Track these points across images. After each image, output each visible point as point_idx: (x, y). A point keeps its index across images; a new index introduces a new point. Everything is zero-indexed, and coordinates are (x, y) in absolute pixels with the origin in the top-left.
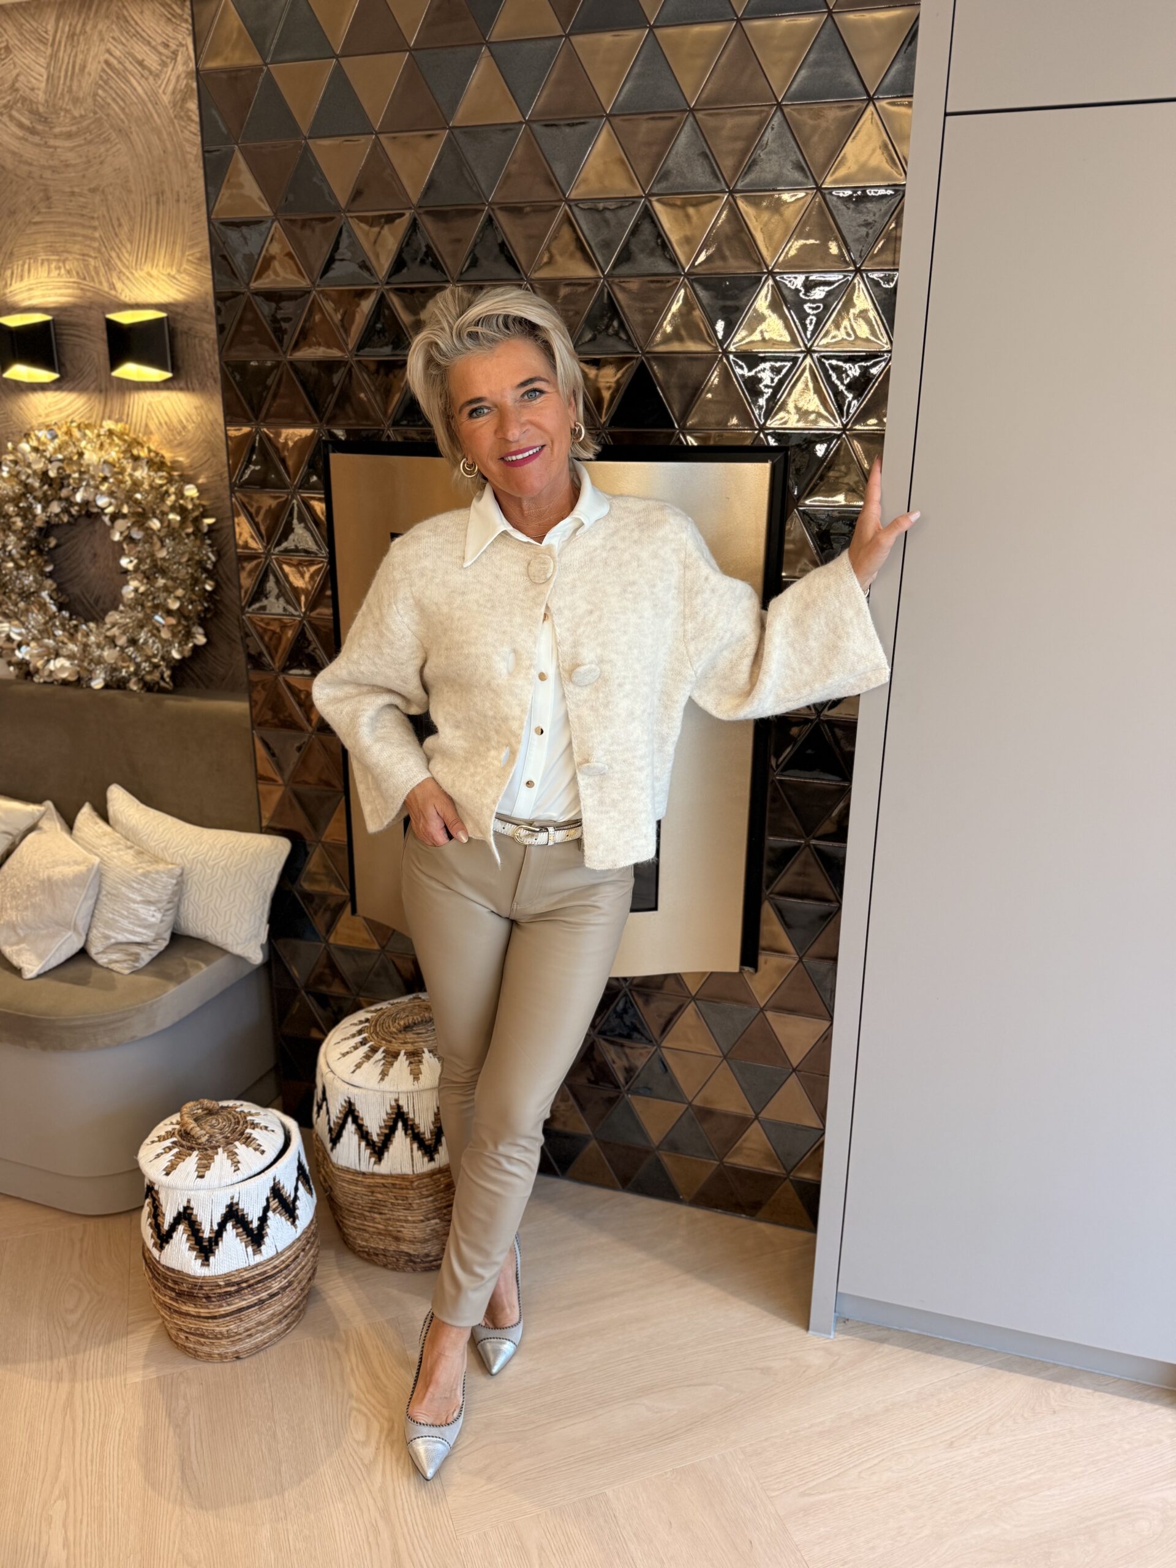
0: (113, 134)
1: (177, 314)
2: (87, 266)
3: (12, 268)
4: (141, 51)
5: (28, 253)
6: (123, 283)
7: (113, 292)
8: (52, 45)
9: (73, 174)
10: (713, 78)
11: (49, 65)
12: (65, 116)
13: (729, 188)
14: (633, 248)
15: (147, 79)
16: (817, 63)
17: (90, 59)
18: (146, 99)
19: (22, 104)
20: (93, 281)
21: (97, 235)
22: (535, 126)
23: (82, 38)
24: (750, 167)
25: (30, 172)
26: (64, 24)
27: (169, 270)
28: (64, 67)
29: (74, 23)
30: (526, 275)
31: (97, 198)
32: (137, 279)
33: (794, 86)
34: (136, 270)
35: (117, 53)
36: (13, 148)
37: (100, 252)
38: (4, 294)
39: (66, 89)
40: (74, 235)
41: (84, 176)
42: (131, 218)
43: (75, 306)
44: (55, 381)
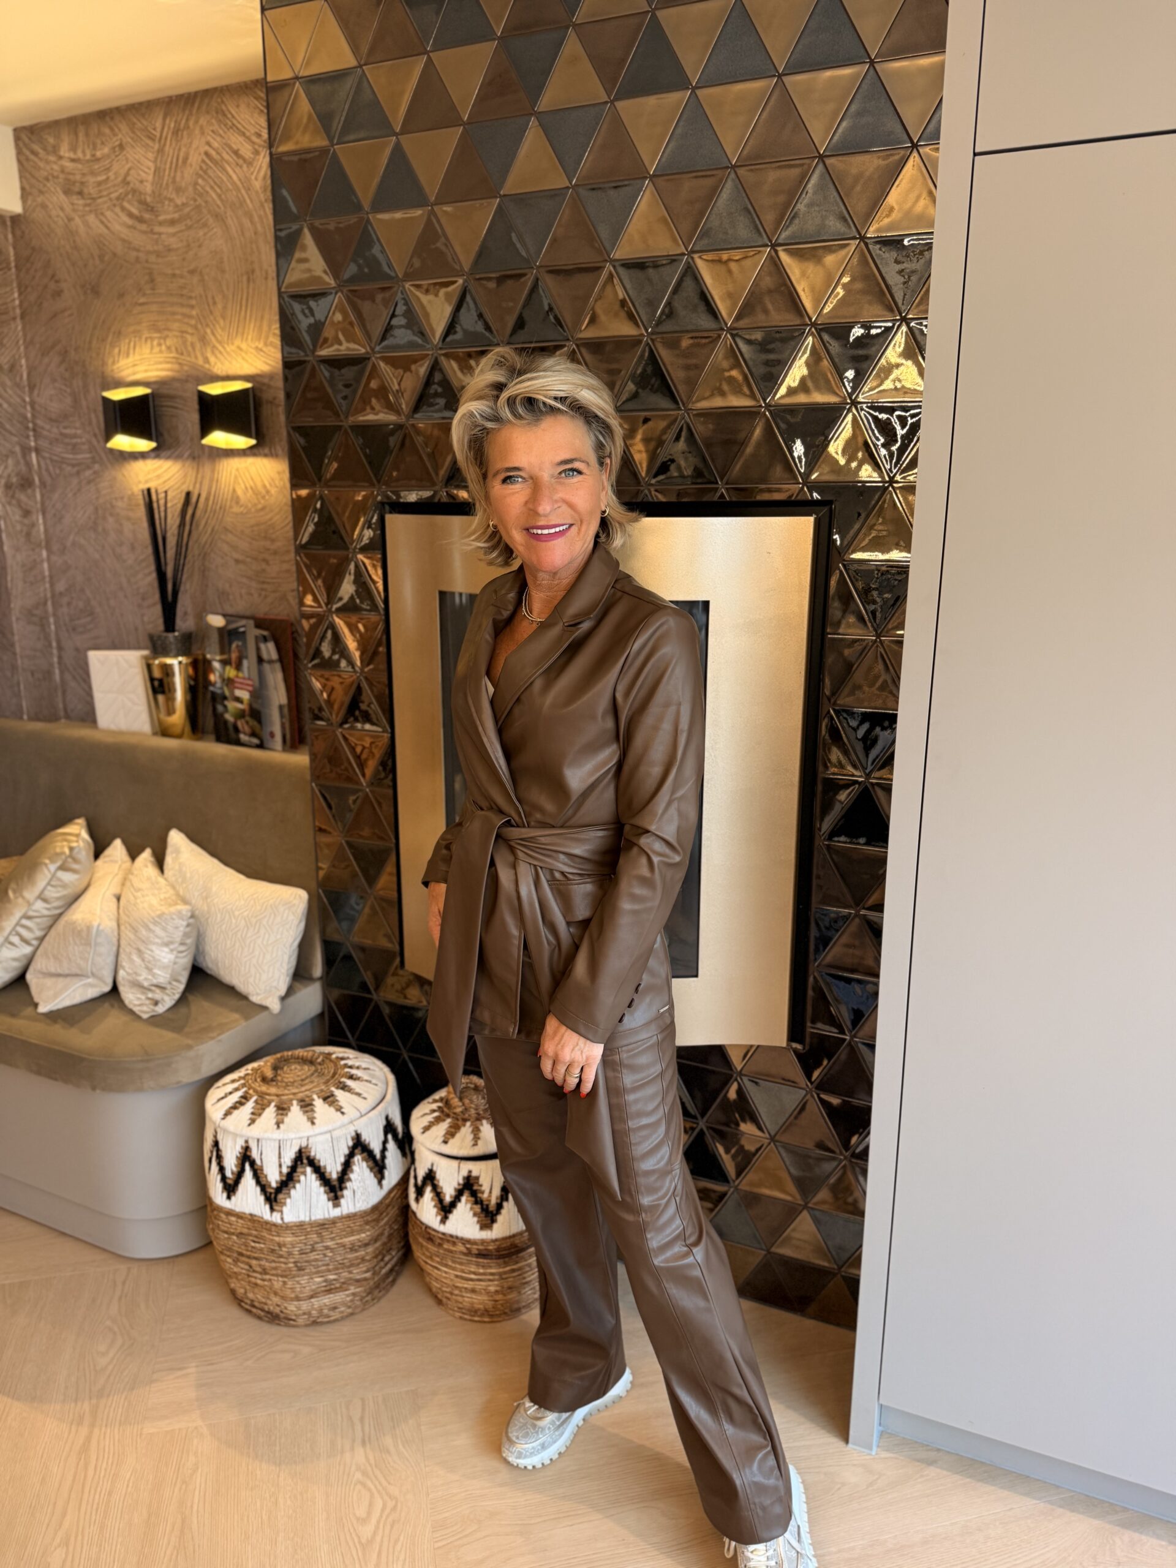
0: (211, 221)
1: (264, 384)
2: (185, 342)
3: (119, 346)
4: (236, 141)
5: (134, 332)
6: (216, 357)
7: (207, 366)
8: (160, 141)
9: (175, 258)
10: (754, 134)
11: (156, 158)
12: (169, 205)
13: (771, 241)
14: (676, 304)
15: (241, 167)
16: (859, 114)
17: (192, 152)
18: (240, 185)
19: (133, 195)
20: (189, 355)
21: (194, 313)
22: (581, 190)
23: (185, 133)
24: (791, 223)
25: (137, 259)
26: (171, 121)
27: (257, 344)
28: (169, 160)
29: (179, 119)
30: (572, 337)
31: (195, 279)
32: (228, 353)
33: (836, 138)
34: (228, 344)
35: (216, 145)
36: (123, 236)
37: (196, 328)
38: (112, 371)
39: (170, 180)
40: (174, 314)
41: (184, 259)
42: (225, 298)
43: (173, 379)
44: (154, 450)
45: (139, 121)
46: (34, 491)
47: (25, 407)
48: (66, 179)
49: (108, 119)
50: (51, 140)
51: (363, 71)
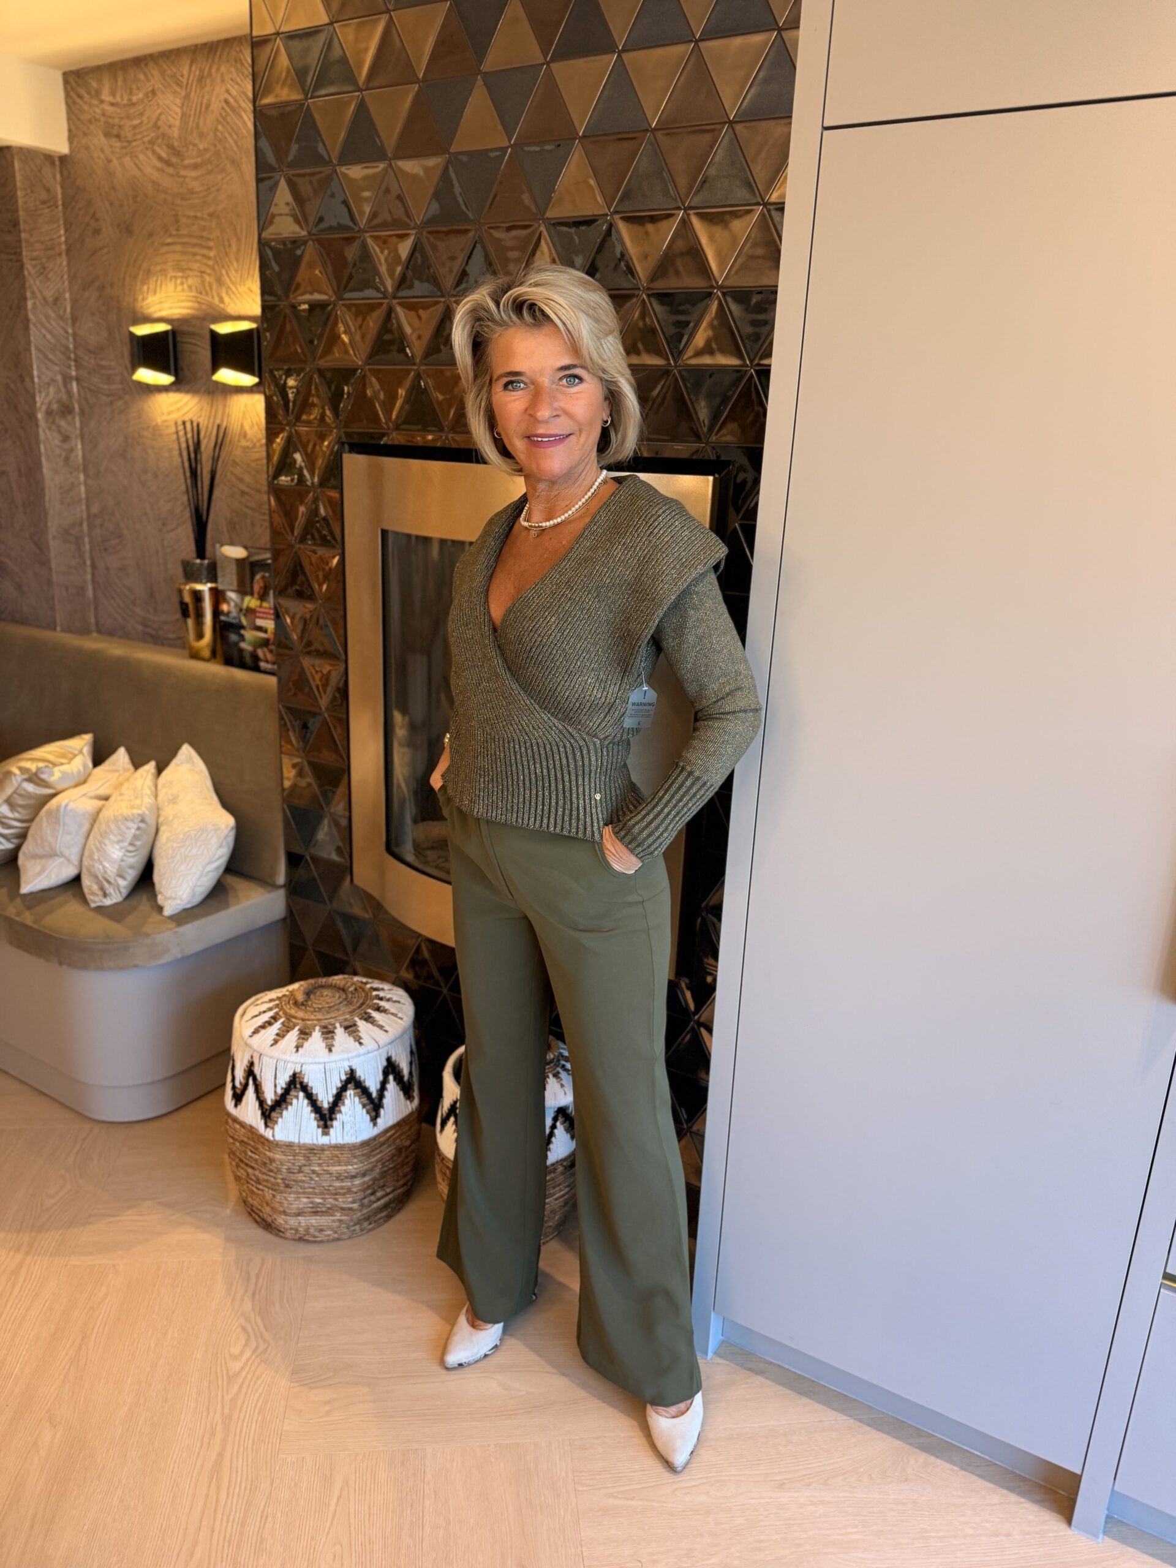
0: (228, 166)
2: (203, 282)
3: (148, 284)
5: (161, 271)
6: (230, 297)
7: (222, 306)
8: (186, 87)
9: (196, 201)
10: (672, 99)
11: (183, 104)
12: (193, 150)
13: (684, 205)
14: (599, 264)
16: (766, 81)
17: (213, 99)
19: (163, 140)
20: (207, 294)
21: (212, 254)
22: (519, 152)
23: (208, 81)
24: (702, 187)
26: (196, 68)
28: (194, 106)
29: (203, 67)
31: (214, 222)
32: (240, 294)
33: (745, 104)
34: (240, 285)
35: (234, 93)
36: (153, 178)
37: (213, 269)
38: (142, 307)
39: (195, 126)
40: (195, 254)
41: (205, 202)
42: (239, 240)
43: (194, 317)
44: (173, 384)
45: (169, 67)
46: (74, 418)
47: (67, 339)
48: (106, 123)
49: (142, 65)
50: (94, 84)
51: (334, 28)
